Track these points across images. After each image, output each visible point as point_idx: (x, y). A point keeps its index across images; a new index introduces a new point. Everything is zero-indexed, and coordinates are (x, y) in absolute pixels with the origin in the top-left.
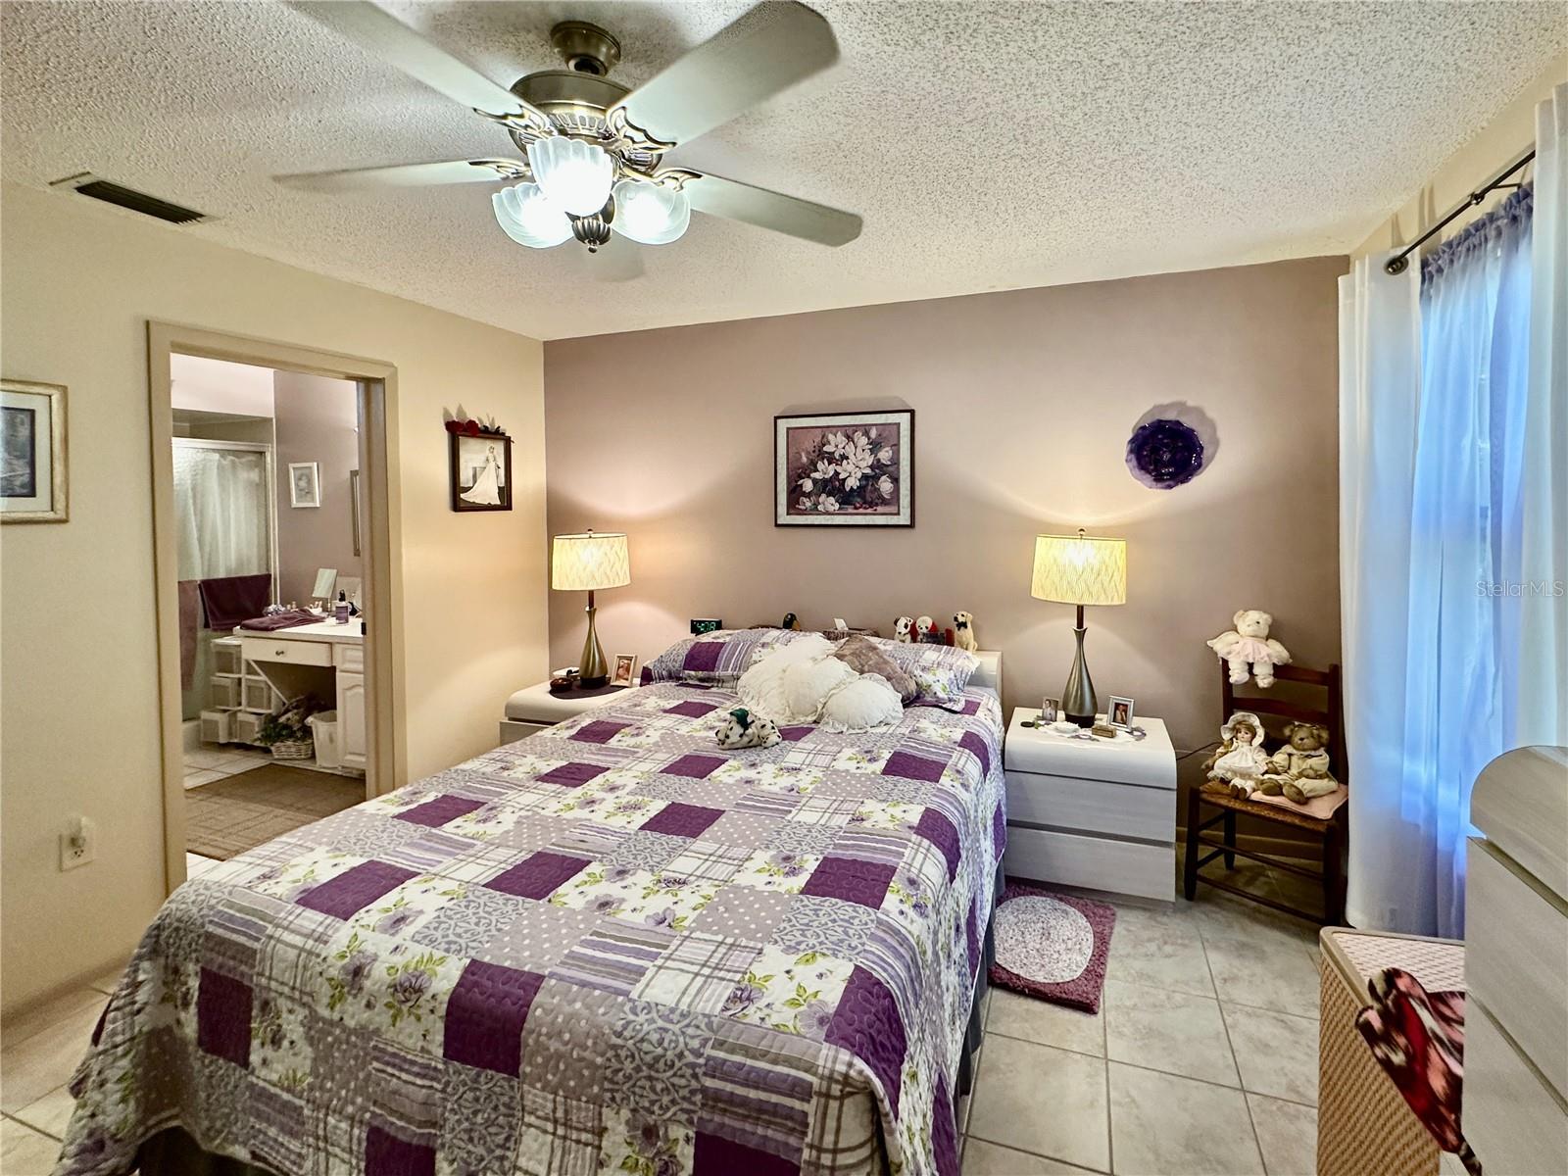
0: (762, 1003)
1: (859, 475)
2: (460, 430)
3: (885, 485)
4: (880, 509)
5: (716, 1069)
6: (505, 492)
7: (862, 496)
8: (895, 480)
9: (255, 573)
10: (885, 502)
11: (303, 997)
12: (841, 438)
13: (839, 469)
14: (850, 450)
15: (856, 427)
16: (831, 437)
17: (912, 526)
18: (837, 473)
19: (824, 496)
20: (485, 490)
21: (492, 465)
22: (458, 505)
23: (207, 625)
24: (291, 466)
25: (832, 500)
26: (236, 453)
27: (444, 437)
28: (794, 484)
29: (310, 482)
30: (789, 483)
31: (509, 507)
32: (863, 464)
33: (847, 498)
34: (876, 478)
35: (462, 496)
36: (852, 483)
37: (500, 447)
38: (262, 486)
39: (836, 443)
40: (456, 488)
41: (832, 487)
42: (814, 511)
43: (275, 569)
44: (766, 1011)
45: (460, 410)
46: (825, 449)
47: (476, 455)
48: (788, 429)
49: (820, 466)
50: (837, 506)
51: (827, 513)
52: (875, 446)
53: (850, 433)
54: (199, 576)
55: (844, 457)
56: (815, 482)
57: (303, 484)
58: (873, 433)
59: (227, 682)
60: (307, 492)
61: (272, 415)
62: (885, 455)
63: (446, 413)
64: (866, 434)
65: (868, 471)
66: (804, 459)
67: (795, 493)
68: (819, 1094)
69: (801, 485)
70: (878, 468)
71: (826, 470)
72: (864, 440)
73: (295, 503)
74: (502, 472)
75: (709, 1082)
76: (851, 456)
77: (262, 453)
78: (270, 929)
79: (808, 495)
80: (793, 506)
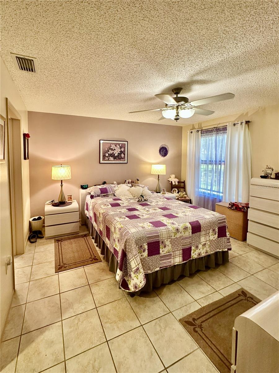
1: (118, 153)
3: (123, 155)
4: (121, 160)
6: (28, 154)
7: (118, 157)
8: (124, 154)
10: (122, 158)
11: (170, 237)
12: (114, 146)
13: (114, 152)
14: (116, 148)
15: (117, 144)
16: (112, 145)
18: (113, 153)
19: (110, 157)
22: (25, 158)
25: (112, 158)
28: (104, 155)
30: (103, 154)
31: (28, 159)
32: (118, 151)
33: (115, 158)
34: (121, 154)
36: (116, 155)
39: (113, 147)
40: (26, 153)
41: (112, 155)
42: (108, 160)
46: (111, 147)
49: (110, 151)
50: (113, 159)
51: (111, 161)
52: (121, 148)
53: (116, 144)
55: (115, 149)
56: (109, 154)
62: (123, 150)
64: (119, 145)
65: (119, 152)
66: (106, 149)
67: (104, 156)
69: (106, 155)
70: (121, 152)
71: (110, 152)
72: (119, 146)
74: (27, 148)
75: (219, 222)
76: (116, 149)
78: (159, 231)
79: (107, 157)
80: (104, 159)
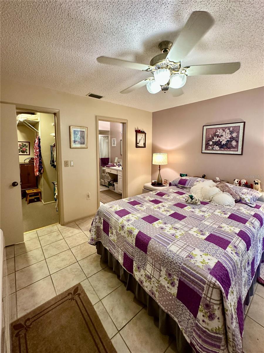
0: (195, 260)
1: (226, 140)
2: (138, 132)
3: (234, 143)
4: (232, 149)
5: (184, 269)
6: (145, 144)
7: (227, 146)
8: (237, 142)
9: (107, 157)
10: (234, 148)
11: (116, 228)
12: (221, 131)
13: (220, 139)
14: (224, 134)
15: (226, 128)
16: (218, 130)
17: (242, 154)
18: (219, 140)
19: (215, 146)
20: (141, 144)
21: (143, 138)
22: (137, 147)
23: (101, 166)
24: (112, 139)
25: (217, 147)
26: (105, 137)
27: (135, 133)
28: (207, 143)
29: (115, 142)
31: (145, 147)
32: (227, 137)
33: (222, 146)
34: (231, 141)
35: (138, 145)
36: (224, 142)
37: (144, 135)
38: (108, 142)
39: (220, 132)
40: (137, 143)
41: (218, 143)
42: (212, 149)
43: (110, 157)
44: (195, 262)
45: (138, 128)
46: (216, 134)
47: (140, 136)
48: (206, 129)
49: (215, 138)
50: (219, 148)
51: (216, 150)
52: (231, 133)
53: (224, 129)
54: (100, 158)
55: (222, 136)
56: (213, 142)
57: (114, 142)
58: (231, 129)
59: (104, 175)
60: (114, 144)
61: (110, 130)
62: (234, 135)
63: (135, 128)
64: (229, 129)
65: (229, 139)
66: (210, 136)
67: (207, 145)
68: (207, 284)
69: (209, 143)
70: (232, 139)
71: (216, 139)
72: (228, 131)
73: (113, 146)
74: (144, 140)
75: (182, 271)
76: (224, 135)
77: (108, 137)
78: (111, 216)
79: (211, 145)
80: (206, 148)
